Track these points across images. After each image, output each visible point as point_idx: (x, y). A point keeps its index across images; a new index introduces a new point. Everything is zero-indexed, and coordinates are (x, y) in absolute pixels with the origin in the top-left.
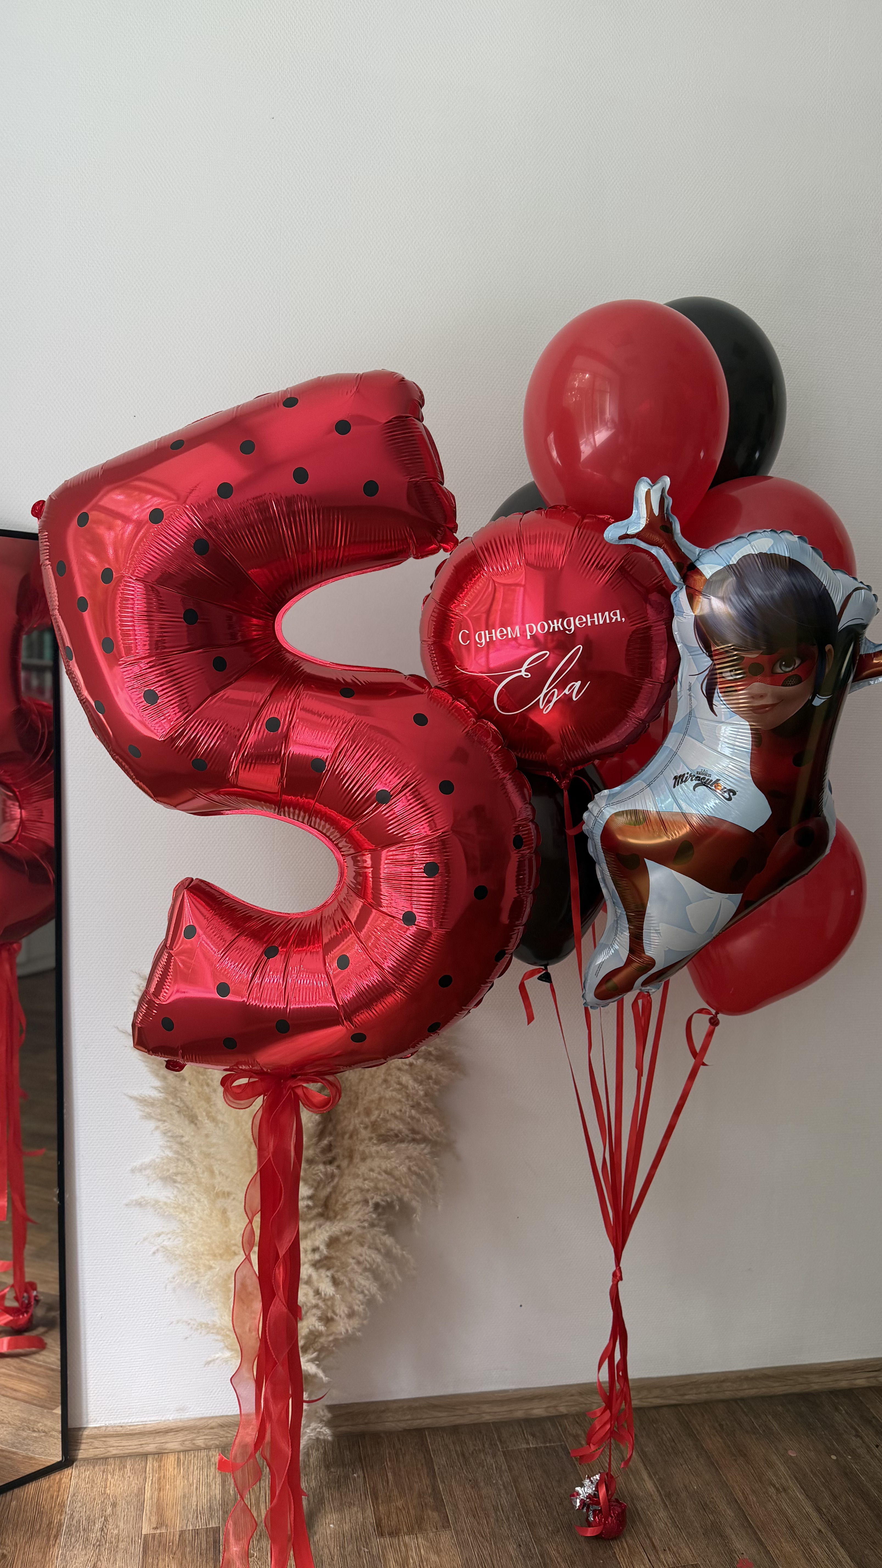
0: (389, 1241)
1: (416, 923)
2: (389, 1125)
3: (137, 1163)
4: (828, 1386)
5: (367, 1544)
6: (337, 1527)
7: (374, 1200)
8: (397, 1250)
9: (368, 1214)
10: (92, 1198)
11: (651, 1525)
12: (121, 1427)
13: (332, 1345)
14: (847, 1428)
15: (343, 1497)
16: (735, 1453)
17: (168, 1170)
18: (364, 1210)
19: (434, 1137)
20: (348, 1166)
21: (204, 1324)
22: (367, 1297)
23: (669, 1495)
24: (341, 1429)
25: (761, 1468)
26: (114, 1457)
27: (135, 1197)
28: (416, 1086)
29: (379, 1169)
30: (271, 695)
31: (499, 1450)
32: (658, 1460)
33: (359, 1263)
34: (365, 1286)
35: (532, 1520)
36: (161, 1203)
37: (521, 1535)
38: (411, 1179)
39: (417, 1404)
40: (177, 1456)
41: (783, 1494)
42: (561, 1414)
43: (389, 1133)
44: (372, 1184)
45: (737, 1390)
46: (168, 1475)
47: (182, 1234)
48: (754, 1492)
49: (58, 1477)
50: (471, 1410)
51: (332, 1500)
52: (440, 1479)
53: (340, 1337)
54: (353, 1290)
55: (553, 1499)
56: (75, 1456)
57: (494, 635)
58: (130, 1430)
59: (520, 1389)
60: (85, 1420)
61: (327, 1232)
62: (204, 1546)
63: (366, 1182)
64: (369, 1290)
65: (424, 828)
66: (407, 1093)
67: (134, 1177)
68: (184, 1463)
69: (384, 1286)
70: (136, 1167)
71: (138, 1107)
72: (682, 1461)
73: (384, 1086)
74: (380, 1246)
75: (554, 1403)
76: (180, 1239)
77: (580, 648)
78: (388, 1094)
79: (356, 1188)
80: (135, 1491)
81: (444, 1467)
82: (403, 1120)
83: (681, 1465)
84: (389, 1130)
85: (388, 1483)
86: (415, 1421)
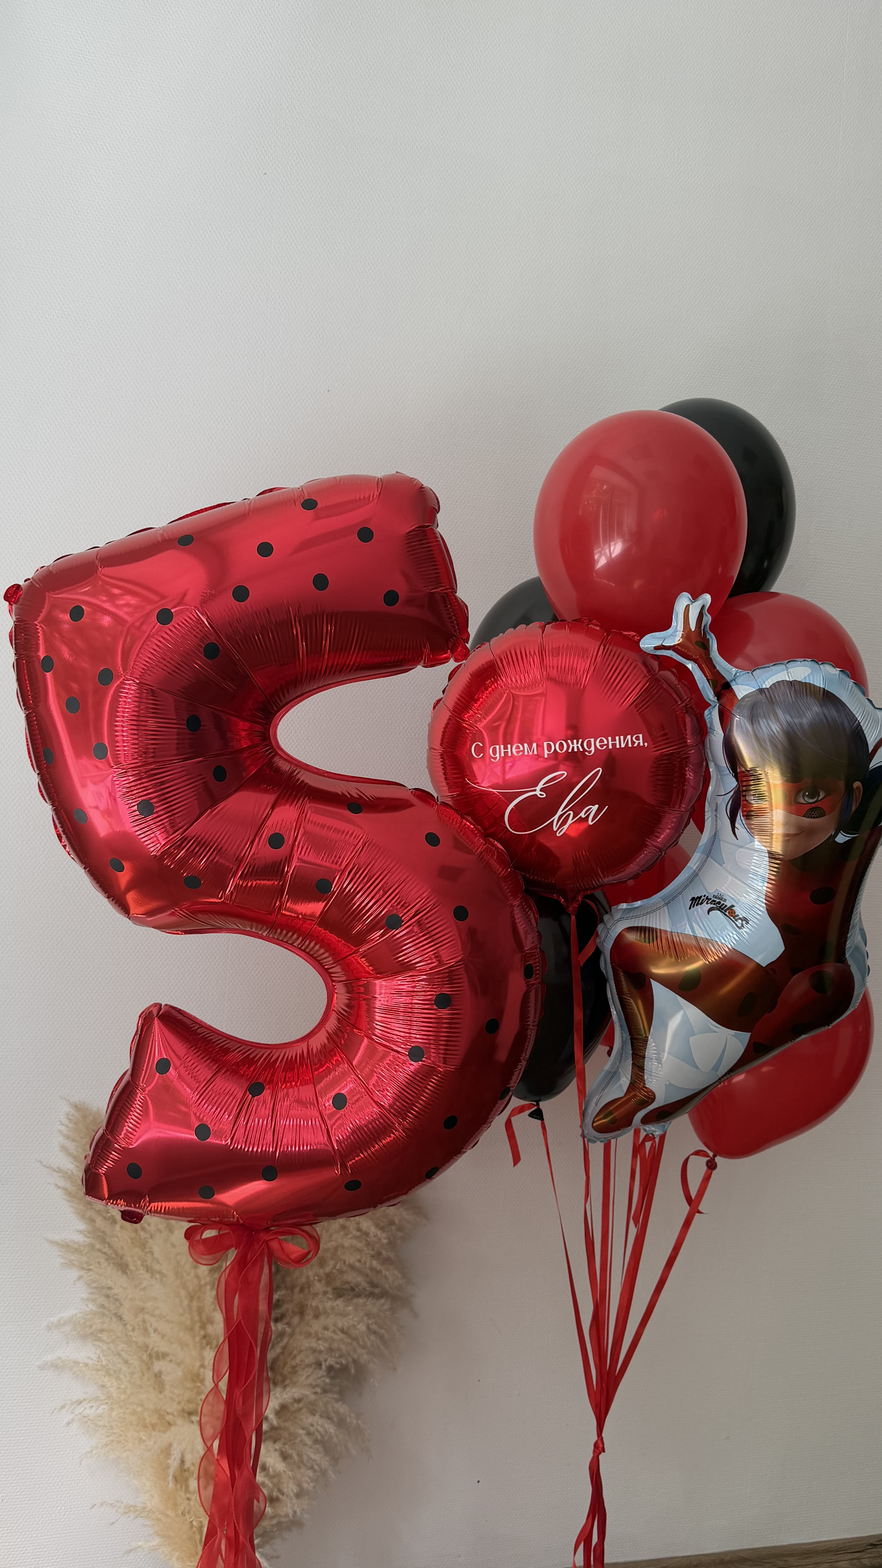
0: (342, 1408)
1: (423, 1059)
2: (345, 1277)
3: (54, 1319)
7: (328, 1363)
8: (352, 1419)
9: (320, 1378)
13: (275, 1529)
17: (91, 1326)
18: (316, 1374)
19: (395, 1291)
20: (300, 1323)
21: (132, 1506)
22: (317, 1474)
27: (51, 1358)
29: (334, 1328)
30: (273, 809)
33: (309, 1434)
34: (314, 1461)
36: (80, 1365)
38: (369, 1339)
43: (344, 1287)
44: (326, 1345)
47: (107, 1401)
53: (284, 1520)
54: (301, 1465)
57: (509, 750)
61: (277, 1398)
63: (320, 1342)
64: (319, 1466)
67: (49, 1334)
69: (336, 1461)
70: (53, 1323)
73: (342, 1233)
74: (333, 1415)
76: (104, 1406)
77: (599, 770)
78: (347, 1243)
79: (308, 1348)
82: (362, 1272)
84: (344, 1282)
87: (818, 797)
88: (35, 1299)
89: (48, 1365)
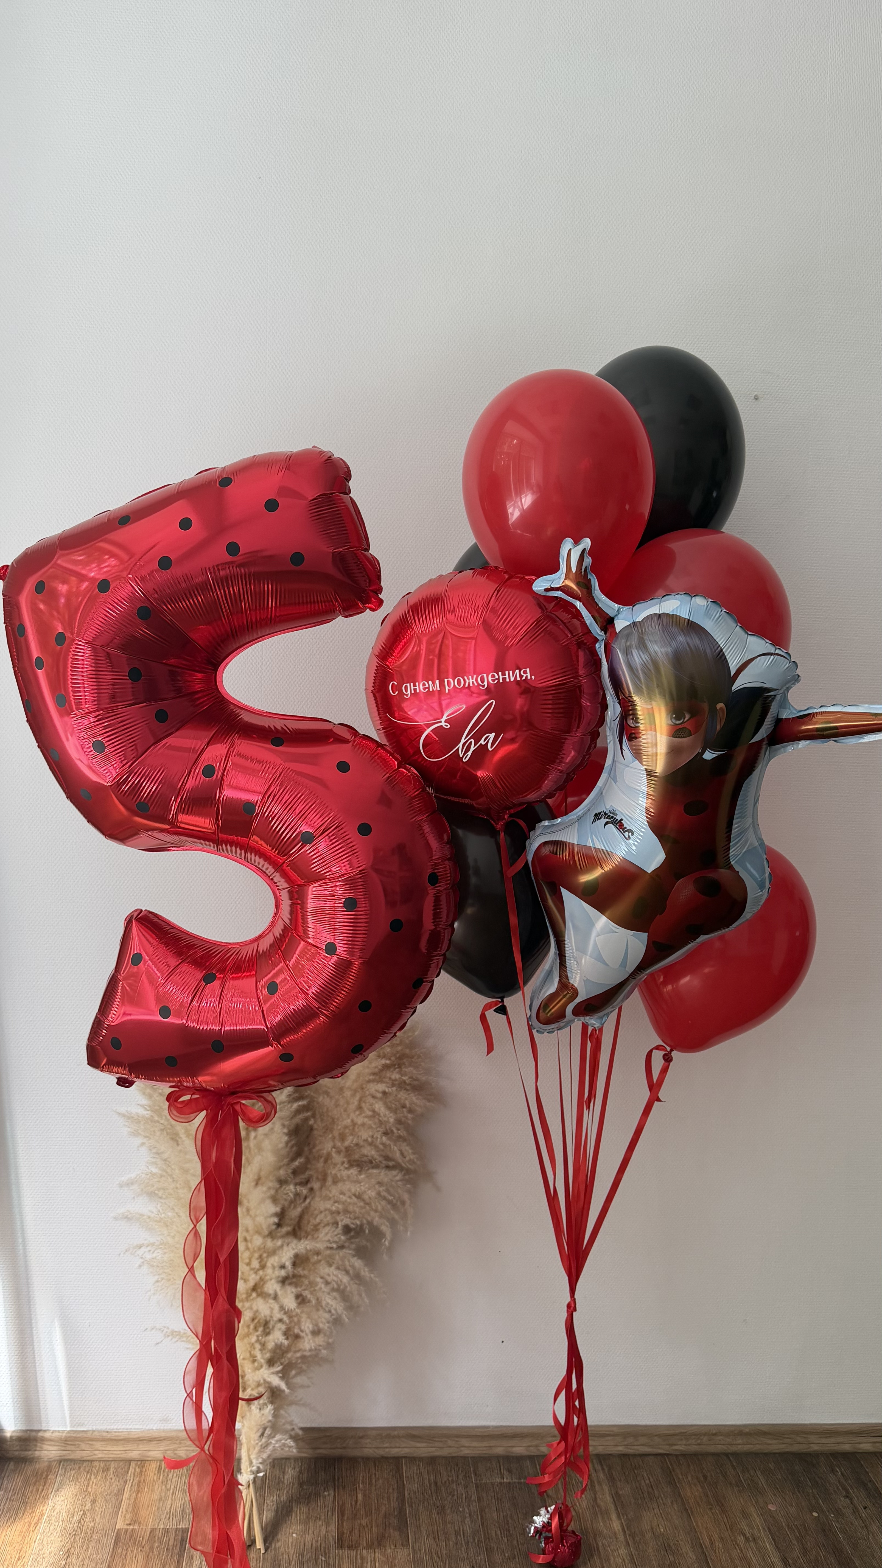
0: (358, 1263)
1: (337, 953)
2: (363, 1151)
3: (125, 1178)
4: (830, 1448)
5: (325, 1554)
6: (299, 1537)
7: (343, 1223)
8: (365, 1273)
9: (336, 1235)
10: (82, 1209)
11: (608, 1560)
12: (107, 1432)
13: (299, 1361)
14: (838, 1488)
15: (311, 1511)
16: (712, 1502)
17: (153, 1185)
18: (334, 1231)
19: (407, 1164)
20: (321, 1188)
21: (176, 1332)
22: (333, 1317)
23: (633, 1535)
24: (319, 1451)
25: (736, 1518)
26: (99, 1460)
27: (122, 1210)
28: (387, 1113)
29: (349, 1193)
30: (208, 744)
31: (472, 1482)
32: (631, 1502)
33: (327, 1283)
34: (332, 1306)
35: (491, 1546)
36: (145, 1217)
37: (477, 1558)
38: (380, 1203)
39: (396, 1433)
40: (158, 1464)
41: (752, 1544)
42: (542, 1454)
43: (363, 1159)
44: (340, 1207)
45: (730, 1445)
46: (148, 1480)
47: (161, 1246)
48: (722, 1539)
50: (450, 1443)
51: (300, 1513)
52: (408, 1503)
53: (308, 1354)
54: (320, 1308)
55: (516, 1529)
57: (417, 687)
58: (116, 1436)
59: (502, 1426)
61: (293, 1249)
62: (171, 1543)
63: (336, 1204)
64: (336, 1310)
65: (345, 866)
66: (380, 1121)
67: (121, 1191)
68: (164, 1471)
69: (351, 1307)
70: (123, 1182)
71: (127, 1124)
72: (655, 1506)
73: (357, 1113)
74: (348, 1268)
75: (536, 1442)
76: (159, 1251)
77: (493, 702)
78: (360, 1120)
79: (326, 1210)
80: (115, 1491)
81: (415, 1492)
82: (376, 1147)
83: (653, 1509)
84: (362, 1155)
85: (356, 1503)
86: (392, 1450)
87: (684, 718)
88: (108, 1161)
89: (121, 1216)
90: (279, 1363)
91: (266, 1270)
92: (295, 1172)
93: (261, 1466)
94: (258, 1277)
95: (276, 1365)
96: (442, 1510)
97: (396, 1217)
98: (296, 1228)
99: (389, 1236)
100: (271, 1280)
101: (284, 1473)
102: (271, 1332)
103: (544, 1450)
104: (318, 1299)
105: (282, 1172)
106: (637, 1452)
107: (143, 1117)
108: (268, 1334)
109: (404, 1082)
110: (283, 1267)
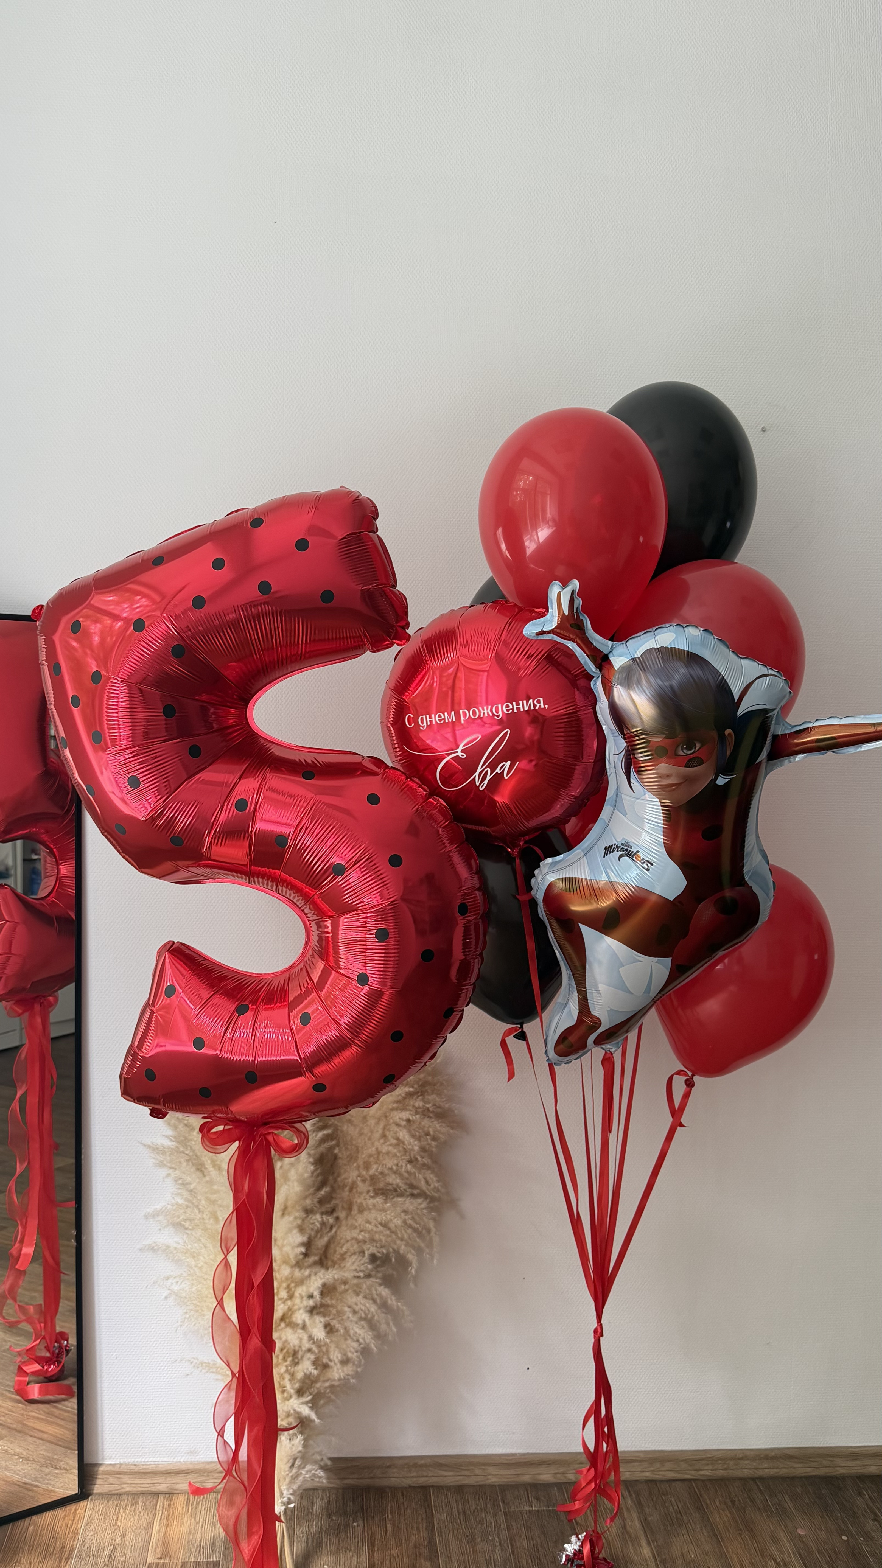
0: (384, 1292)
1: (369, 983)
2: (388, 1180)
3: (151, 1210)
4: (856, 1471)
7: (370, 1252)
8: (392, 1301)
9: (363, 1264)
10: (108, 1241)
12: (135, 1465)
13: (328, 1391)
14: (866, 1512)
15: (341, 1542)
16: (741, 1527)
17: (179, 1217)
18: (360, 1260)
19: (432, 1192)
20: (347, 1217)
21: (205, 1363)
22: (362, 1346)
23: (663, 1561)
24: (347, 1482)
25: (766, 1543)
26: (128, 1494)
27: (147, 1242)
28: (411, 1141)
29: (375, 1221)
30: (241, 778)
31: (501, 1511)
32: (660, 1528)
33: (355, 1312)
34: (360, 1335)
36: (171, 1248)
38: (406, 1232)
39: (423, 1462)
40: (187, 1496)
42: (569, 1481)
43: (388, 1188)
44: (367, 1235)
45: (756, 1469)
46: (176, 1513)
47: (188, 1278)
48: (753, 1564)
49: (74, 1508)
50: (477, 1471)
51: (330, 1545)
52: (438, 1533)
53: (336, 1383)
54: (348, 1338)
55: (547, 1557)
56: (90, 1490)
57: (433, 719)
58: (143, 1469)
59: (528, 1454)
60: (100, 1457)
61: (321, 1279)
63: (362, 1233)
64: (364, 1339)
65: (375, 898)
66: (405, 1149)
67: (147, 1223)
68: (192, 1504)
69: (379, 1336)
70: (149, 1213)
71: (152, 1155)
72: (684, 1532)
73: (382, 1141)
74: (375, 1296)
75: (563, 1470)
76: (186, 1282)
77: (507, 732)
78: (385, 1149)
79: (353, 1239)
80: (144, 1525)
81: (444, 1522)
82: (401, 1175)
83: (683, 1535)
84: (387, 1184)
85: (386, 1533)
86: (421, 1479)
87: (695, 748)
89: (147, 1248)
90: (308, 1393)
91: (293, 1299)
92: (321, 1202)
93: (292, 1497)
94: (286, 1307)
95: (305, 1395)
96: (472, 1540)
97: (422, 1245)
98: (323, 1258)
99: (415, 1264)
100: (299, 1309)
101: (313, 1503)
102: (300, 1362)
103: (571, 1477)
104: (345, 1328)
105: (308, 1202)
106: (664, 1478)
107: (169, 1148)
108: (297, 1364)
109: (428, 1109)
110: (311, 1296)
